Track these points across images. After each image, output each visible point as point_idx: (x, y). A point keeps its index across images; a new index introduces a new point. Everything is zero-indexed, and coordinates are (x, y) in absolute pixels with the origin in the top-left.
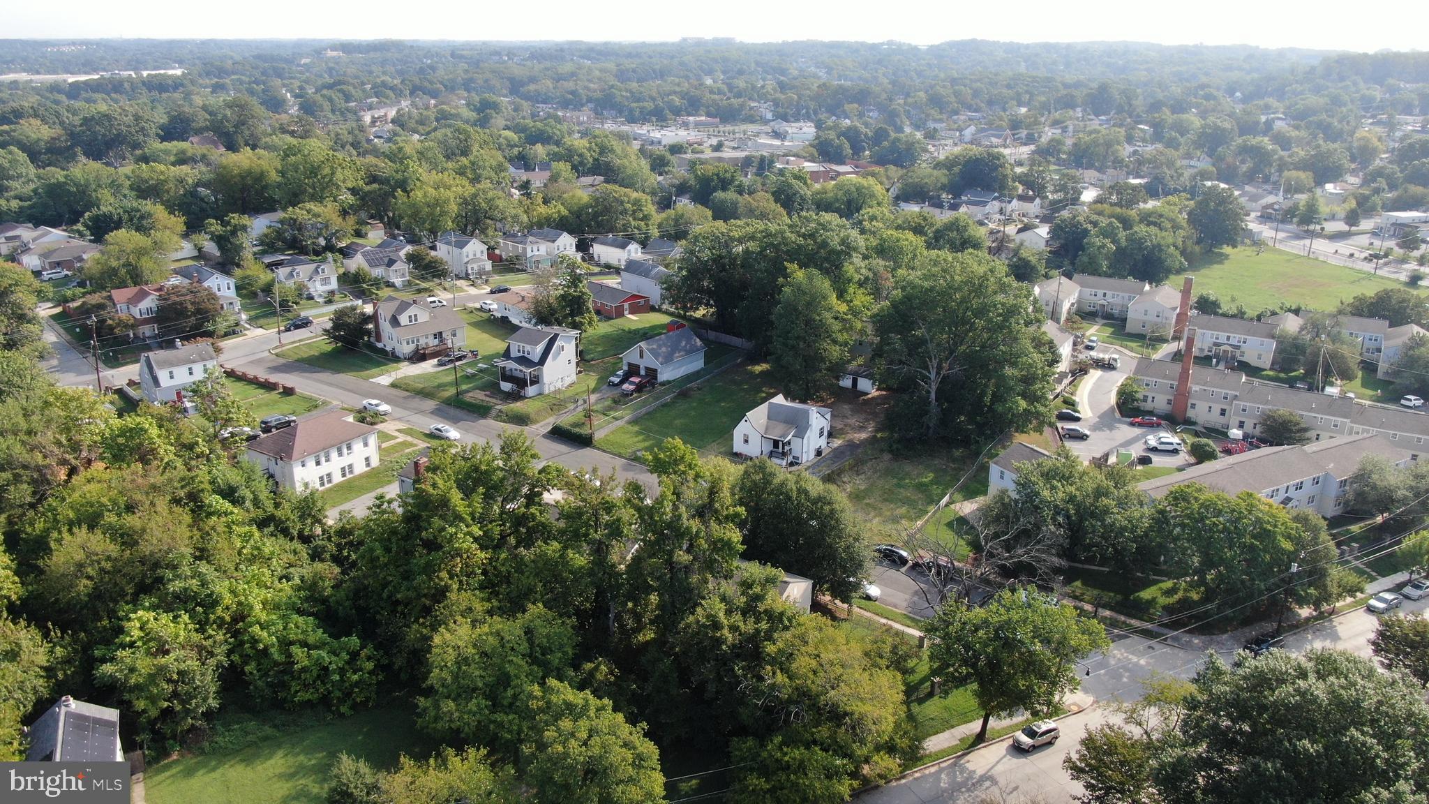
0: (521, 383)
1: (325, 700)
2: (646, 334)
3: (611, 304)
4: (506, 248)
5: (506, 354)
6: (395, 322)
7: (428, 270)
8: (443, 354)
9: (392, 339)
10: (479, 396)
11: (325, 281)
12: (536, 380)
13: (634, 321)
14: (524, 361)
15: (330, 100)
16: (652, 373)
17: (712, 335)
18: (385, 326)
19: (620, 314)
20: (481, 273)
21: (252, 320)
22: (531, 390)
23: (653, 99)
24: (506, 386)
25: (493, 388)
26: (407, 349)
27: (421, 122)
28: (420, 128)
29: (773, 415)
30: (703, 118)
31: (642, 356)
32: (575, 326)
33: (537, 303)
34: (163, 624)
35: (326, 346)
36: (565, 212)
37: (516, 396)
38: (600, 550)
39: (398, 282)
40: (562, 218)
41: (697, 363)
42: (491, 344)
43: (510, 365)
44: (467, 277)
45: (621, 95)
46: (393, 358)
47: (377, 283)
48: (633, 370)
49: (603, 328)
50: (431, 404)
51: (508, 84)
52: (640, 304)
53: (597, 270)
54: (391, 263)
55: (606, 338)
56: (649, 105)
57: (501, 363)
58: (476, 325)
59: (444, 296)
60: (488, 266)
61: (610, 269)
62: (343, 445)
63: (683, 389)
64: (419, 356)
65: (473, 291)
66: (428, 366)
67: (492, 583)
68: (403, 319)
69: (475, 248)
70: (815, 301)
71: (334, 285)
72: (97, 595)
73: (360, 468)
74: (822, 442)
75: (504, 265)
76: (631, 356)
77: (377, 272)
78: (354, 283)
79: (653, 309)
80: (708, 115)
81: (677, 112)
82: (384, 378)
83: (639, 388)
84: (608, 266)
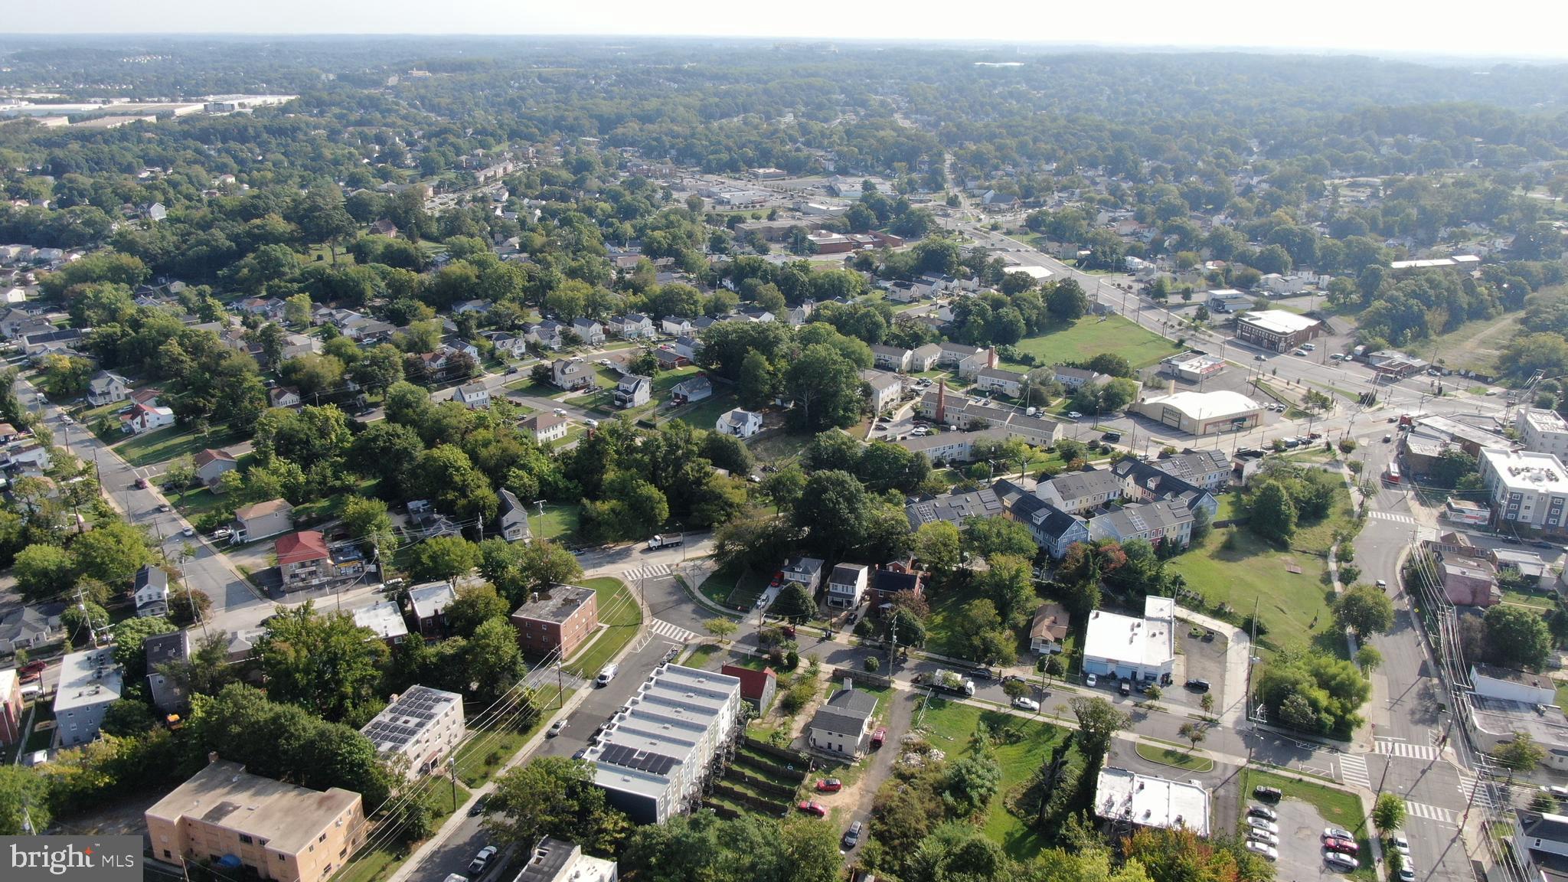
0: (624, 402)
1: (567, 499)
2: (684, 379)
3: (669, 362)
4: (613, 327)
5: (617, 388)
6: (563, 372)
7: (570, 341)
8: (586, 386)
9: (560, 380)
10: (605, 407)
11: (520, 348)
12: (631, 400)
13: (680, 371)
14: (626, 392)
15: (444, 154)
16: (685, 398)
17: (719, 379)
18: (558, 374)
19: (673, 367)
20: (600, 341)
21: (487, 369)
22: (629, 405)
23: (729, 149)
24: (617, 403)
25: (612, 404)
26: (569, 385)
27: (529, 186)
28: (529, 192)
29: (735, 417)
30: (772, 170)
31: (680, 389)
32: (650, 375)
33: (631, 362)
34: (521, 473)
35: (529, 383)
36: (646, 300)
37: (622, 408)
38: (653, 454)
39: (556, 347)
40: (644, 304)
41: (708, 393)
42: (609, 383)
43: (620, 393)
44: (591, 344)
45: (700, 144)
46: (562, 389)
47: (546, 348)
48: (677, 396)
49: (663, 375)
50: (583, 411)
51: (597, 123)
52: (684, 362)
53: (663, 337)
54: (552, 337)
55: (665, 380)
56: (725, 156)
57: (615, 393)
58: (599, 372)
59: (580, 356)
60: (603, 337)
61: (671, 336)
62: (554, 425)
63: (699, 405)
64: (574, 389)
65: (596, 352)
66: (579, 393)
67: (619, 464)
68: (567, 371)
69: (597, 328)
70: (758, 365)
71: (523, 350)
72: (496, 465)
73: (560, 436)
74: (756, 428)
75: (613, 336)
76: (676, 389)
77: (545, 342)
78: (534, 349)
79: (691, 364)
80: (778, 166)
81: (750, 163)
82: (560, 399)
83: (678, 404)
84: (670, 334)
